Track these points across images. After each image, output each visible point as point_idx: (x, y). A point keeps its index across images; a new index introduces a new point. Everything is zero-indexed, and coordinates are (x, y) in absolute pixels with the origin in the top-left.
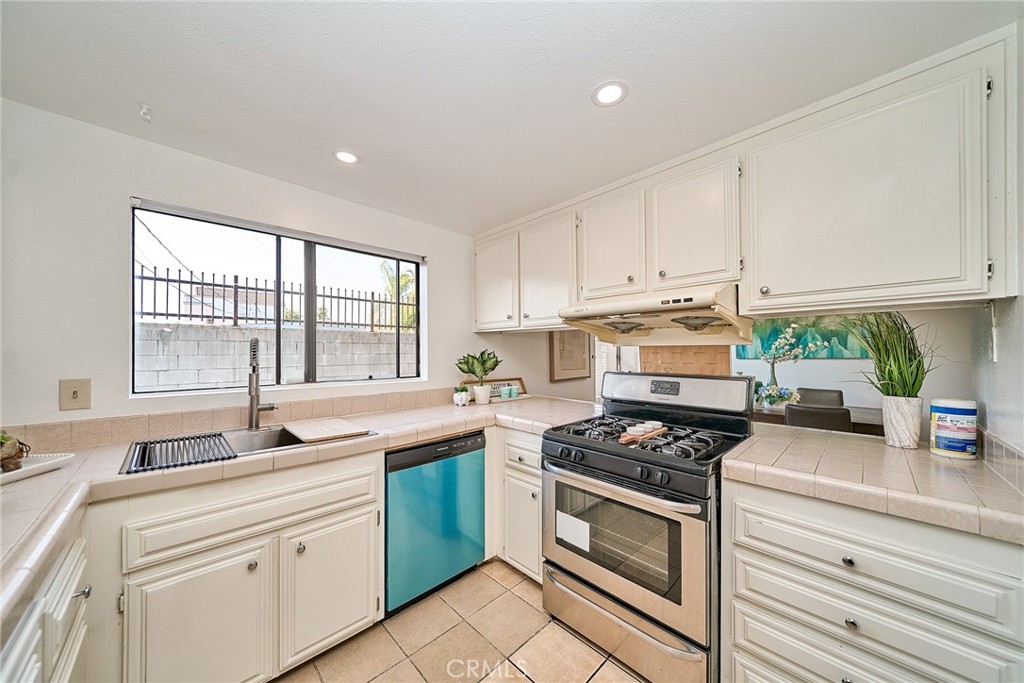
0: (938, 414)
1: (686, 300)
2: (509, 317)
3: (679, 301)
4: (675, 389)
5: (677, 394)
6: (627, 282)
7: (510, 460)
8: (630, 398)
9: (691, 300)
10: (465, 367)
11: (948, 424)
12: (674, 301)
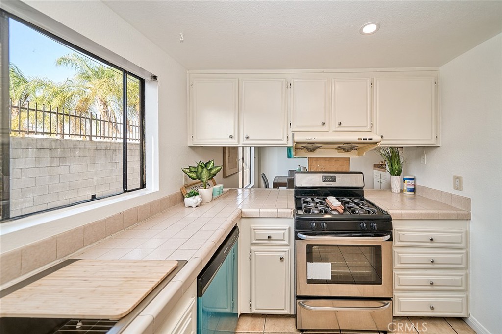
0: (407, 181)
1: (369, 139)
2: (231, 137)
3: (366, 139)
4: (334, 179)
5: (335, 182)
6: (321, 125)
7: (257, 240)
8: (311, 186)
9: (371, 139)
10: (194, 175)
11: (410, 184)
12: (364, 139)
